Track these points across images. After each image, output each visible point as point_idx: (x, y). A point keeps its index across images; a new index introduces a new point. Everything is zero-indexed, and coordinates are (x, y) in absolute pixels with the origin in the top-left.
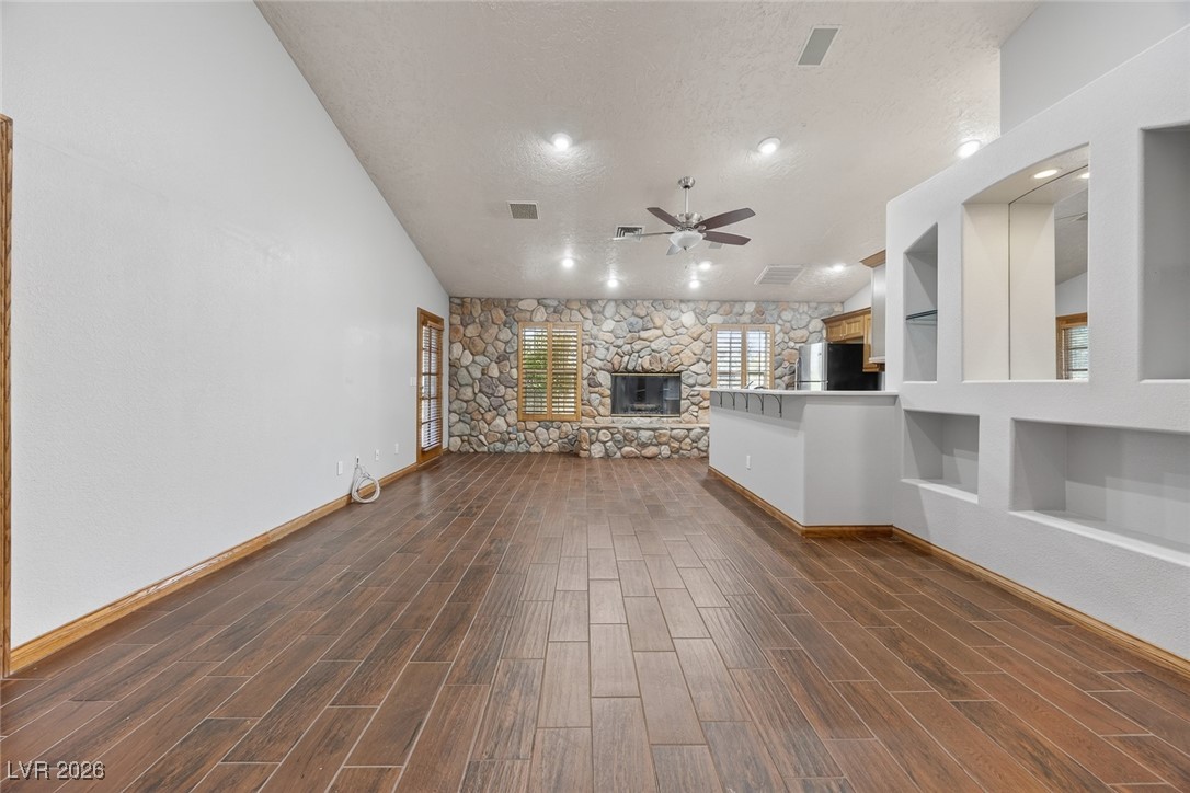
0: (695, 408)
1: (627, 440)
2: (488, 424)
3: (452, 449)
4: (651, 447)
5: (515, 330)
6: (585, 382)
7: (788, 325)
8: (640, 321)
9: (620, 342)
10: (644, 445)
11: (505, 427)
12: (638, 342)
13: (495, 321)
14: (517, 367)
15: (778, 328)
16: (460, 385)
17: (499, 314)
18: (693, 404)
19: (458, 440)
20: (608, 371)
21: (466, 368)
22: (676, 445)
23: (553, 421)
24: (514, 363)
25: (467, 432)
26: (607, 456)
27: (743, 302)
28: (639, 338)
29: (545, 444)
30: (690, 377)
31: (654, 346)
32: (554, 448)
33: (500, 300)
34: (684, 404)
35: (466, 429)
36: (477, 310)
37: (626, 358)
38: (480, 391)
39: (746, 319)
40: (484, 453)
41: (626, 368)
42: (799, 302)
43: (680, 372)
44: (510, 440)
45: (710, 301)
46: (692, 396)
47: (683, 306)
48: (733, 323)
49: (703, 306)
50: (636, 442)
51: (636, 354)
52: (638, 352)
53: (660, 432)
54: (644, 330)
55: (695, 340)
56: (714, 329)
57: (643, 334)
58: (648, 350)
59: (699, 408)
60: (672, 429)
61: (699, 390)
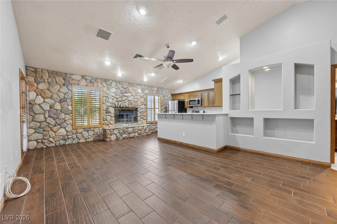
0: (142, 119)
1: (124, 132)
2: (55, 132)
3: (31, 148)
4: (132, 134)
5: (70, 87)
6: (104, 112)
7: (164, 95)
8: (125, 90)
9: (118, 97)
10: (130, 133)
11: (65, 133)
13: (58, 82)
14: (72, 105)
15: (162, 96)
16: (35, 114)
17: (60, 80)
18: (141, 118)
19: (35, 143)
20: (113, 107)
21: (39, 105)
22: (140, 132)
23: (90, 128)
24: (70, 103)
25: (41, 138)
26: (117, 139)
27: (154, 87)
28: (124, 96)
29: (87, 138)
30: (141, 109)
31: (129, 99)
32: (91, 139)
33: (61, 73)
34: (139, 118)
35: (40, 136)
36: (46, 76)
37: (120, 103)
38: (49, 116)
39: (154, 92)
40: (53, 147)
41: (120, 106)
42: (166, 89)
43: (137, 108)
44: (68, 138)
45: (145, 86)
46: (141, 116)
47: (138, 86)
48: (151, 93)
49: (143, 87)
50: (127, 132)
51: (123, 101)
52: (124, 101)
53: (135, 128)
54: (126, 93)
55: (141, 98)
56: (147, 95)
57: (125, 94)
58: (127, 100)
59: (143, 120)
60: (138, 127)
61: (143, 114)
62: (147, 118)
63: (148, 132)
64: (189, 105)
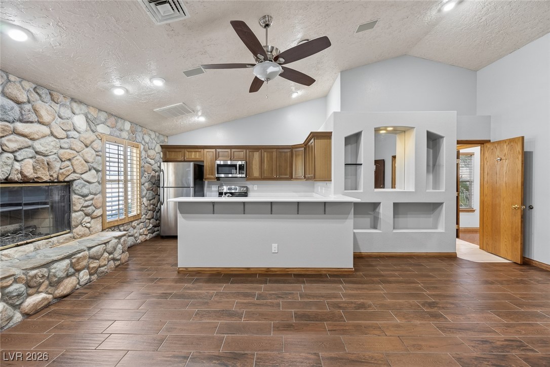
0: (87, 219)
1: (33, 286)
4: (67, 281)
7: (147, 145)
8: (16, 107)
10: (58, 282)
12: (12, 137)
15: (142, 147)
18: (87, 215)
22: (95, 264)
27: (123, 119)
28: (15, 132)
30: (84, 185)
31: (38, 146)
34: (76, 216)
39: (125, 134)
42: (151, 130)
43: (71, 182)
45: (100, 110)
46: (86, 207)
47: (75, 105)
48: (117, 136)
49: (93, 113)
50: (47, 282)
51: (11, 155)
52: (13, 152)
53: (79, 255)
54: (21, 121)
55: (87, 147)
56: (104, 139)
57: (20, 127)
58: (30, 152)
59: (92, 218)
60: (90, 248)
61: (92, 199)
62: (104, 211)
63: (118, 258)
64: (218, 173)
